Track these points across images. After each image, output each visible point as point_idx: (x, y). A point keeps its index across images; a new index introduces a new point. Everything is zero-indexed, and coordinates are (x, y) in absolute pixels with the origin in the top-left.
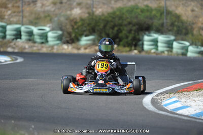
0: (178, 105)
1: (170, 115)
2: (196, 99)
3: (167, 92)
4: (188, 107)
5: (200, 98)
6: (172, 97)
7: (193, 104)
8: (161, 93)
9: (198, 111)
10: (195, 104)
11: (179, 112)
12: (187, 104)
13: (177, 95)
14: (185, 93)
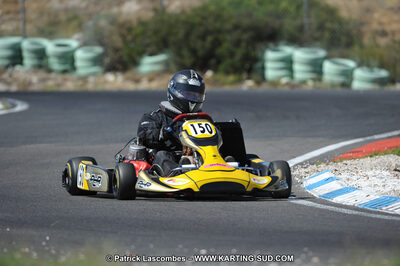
0: (334, 186)
1: (318, 206)
2: (370, 173)
3: (312, 162)
4: (353, 189)
5: (378, 172)
6: (323, 172)
7: (363, 183)
8: (301, 164)
9: (373, 197)
10: (367, 183)
11: (338, 200)
12: (351, 184)
13: (332, 167)
14: (348, 162)
